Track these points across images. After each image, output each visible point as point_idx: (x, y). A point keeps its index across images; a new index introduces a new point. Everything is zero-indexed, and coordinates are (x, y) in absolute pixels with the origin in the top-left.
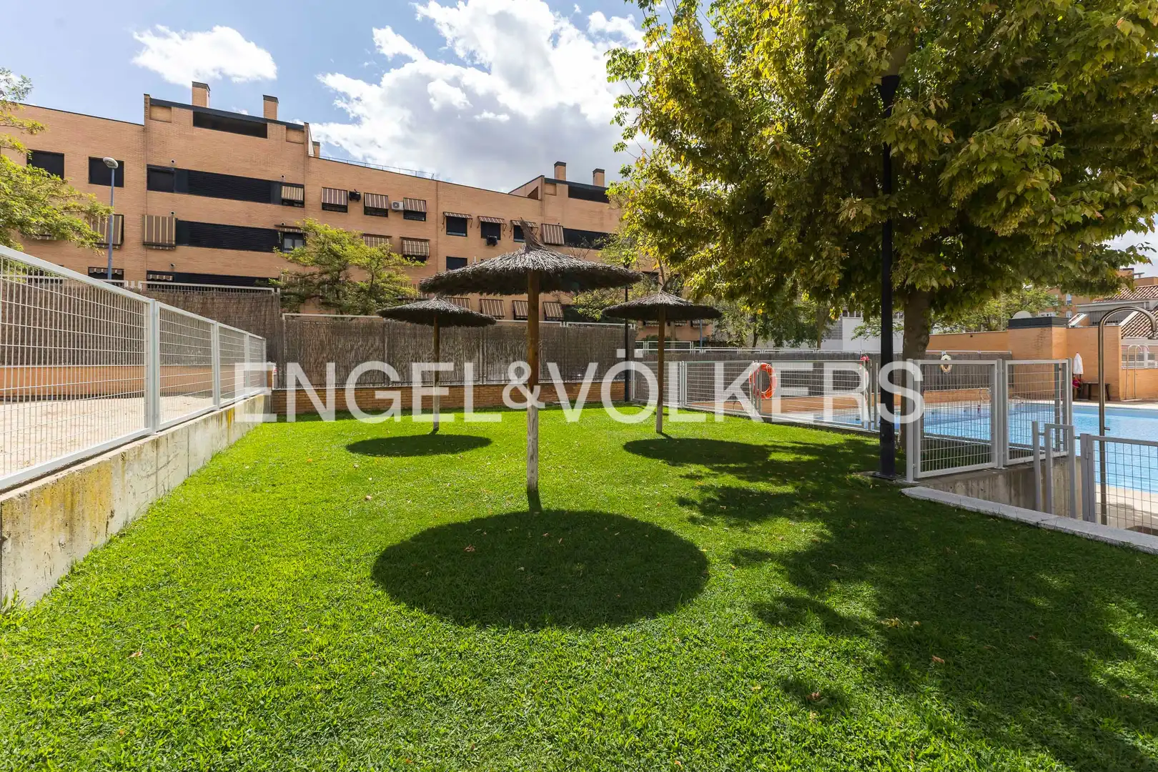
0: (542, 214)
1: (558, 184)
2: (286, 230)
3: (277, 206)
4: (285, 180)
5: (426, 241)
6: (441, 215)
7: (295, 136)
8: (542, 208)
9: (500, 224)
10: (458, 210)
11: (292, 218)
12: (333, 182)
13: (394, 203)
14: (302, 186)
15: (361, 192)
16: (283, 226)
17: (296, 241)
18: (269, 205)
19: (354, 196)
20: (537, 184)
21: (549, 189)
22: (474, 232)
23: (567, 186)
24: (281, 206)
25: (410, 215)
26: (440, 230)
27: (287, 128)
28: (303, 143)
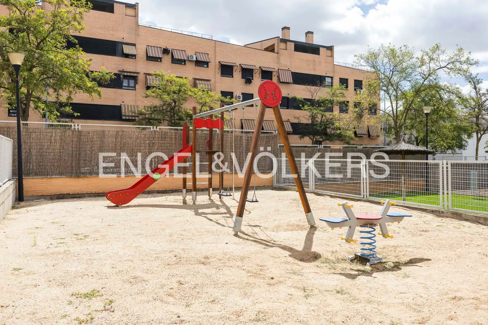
0: (278, 63)
1: (288, 43)
2: (126, 74)
3: (119, 58)
4: (125, 41)
5: (209, 80)
6: (217, 63)
7: (130, 12)
8: (278, 58)
9: (253, 69)
10: (228, 60)
11: (128, 66)
12: (153, 42)
13: (191, 56)
14: (134, 45)
15: (170, 48)
16: (123, 71)
17: (130, 81)
18: (114, 57)
19: (166, 51)
20: (275, 42)
21: (282, 45)
22: (237, 74)
23: (293, 44)
24: (122, 58)
25: (199, 63)
26: (216, 74)
27: (126, 7)
28: (135, 16)
